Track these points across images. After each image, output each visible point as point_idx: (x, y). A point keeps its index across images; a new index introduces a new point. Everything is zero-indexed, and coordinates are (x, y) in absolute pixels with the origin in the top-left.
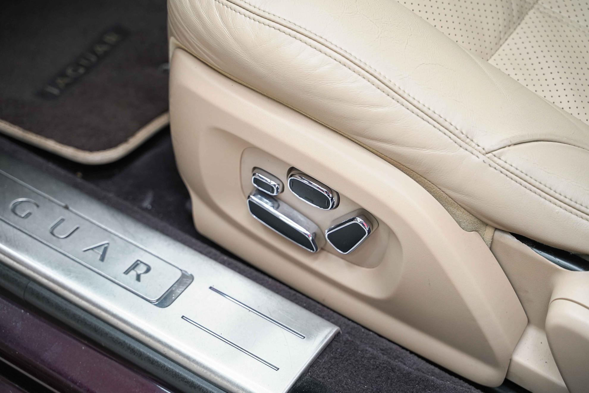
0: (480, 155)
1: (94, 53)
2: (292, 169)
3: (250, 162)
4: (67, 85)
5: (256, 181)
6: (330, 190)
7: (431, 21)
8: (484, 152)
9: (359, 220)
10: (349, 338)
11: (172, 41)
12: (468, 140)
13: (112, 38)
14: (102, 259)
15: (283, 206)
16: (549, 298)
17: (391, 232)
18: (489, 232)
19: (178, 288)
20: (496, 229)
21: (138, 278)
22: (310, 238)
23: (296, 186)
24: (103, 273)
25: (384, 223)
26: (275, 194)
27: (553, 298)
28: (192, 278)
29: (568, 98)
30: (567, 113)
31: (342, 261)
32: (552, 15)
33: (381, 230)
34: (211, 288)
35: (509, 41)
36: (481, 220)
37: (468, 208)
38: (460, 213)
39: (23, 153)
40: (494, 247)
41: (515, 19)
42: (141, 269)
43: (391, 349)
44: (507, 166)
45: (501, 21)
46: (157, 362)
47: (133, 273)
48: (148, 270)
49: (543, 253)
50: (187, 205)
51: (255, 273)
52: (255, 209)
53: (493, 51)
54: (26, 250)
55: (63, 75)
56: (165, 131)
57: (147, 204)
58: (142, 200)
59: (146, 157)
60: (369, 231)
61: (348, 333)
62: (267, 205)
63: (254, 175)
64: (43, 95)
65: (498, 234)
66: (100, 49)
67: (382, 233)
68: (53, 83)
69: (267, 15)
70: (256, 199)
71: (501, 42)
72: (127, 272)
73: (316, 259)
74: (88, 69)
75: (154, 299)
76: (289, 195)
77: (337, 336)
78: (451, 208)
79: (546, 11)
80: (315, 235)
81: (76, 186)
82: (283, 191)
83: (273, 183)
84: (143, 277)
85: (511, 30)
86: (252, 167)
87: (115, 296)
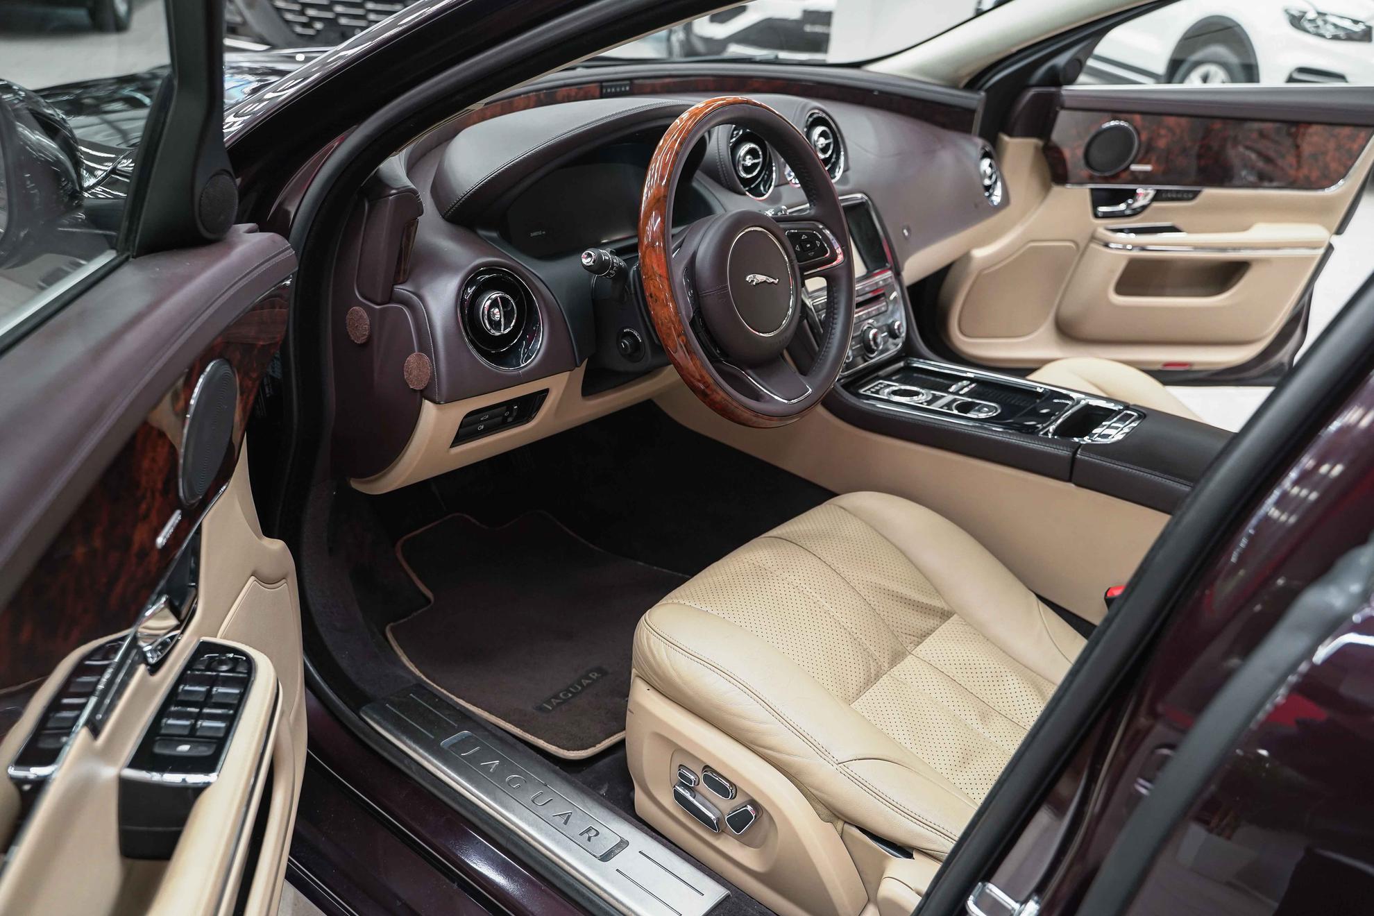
0: (834, 765)
1: (581, 685)
2: (707, 767)
3: (678, 760)
4: (558, 704)
5: (681, 775)
6: (731, 784)
7: (811, 673)
8: (837, 762)
9: (749, 808)
10: (737, 901)
11: (634, 671)
12: (826, 753)
13: (594, 676)
14: (566, 823)
15: (698, 796)
16: (882, 875)
17: (771, 818)
18: (840, 824)
19: (617, 849)
20: (845, 822)
21: (589, 839)
22: (715, 822)
23: (707, 779)
24: (564, 833)
25: (767, 811)
26: (693, 785)
27: (884, 876)
28: (627, 843)
29: (904, 732)
30: (903, 746)
31: (736, 842)
32: (900, 680)
33: (765, 817)
34: (640, 852)
35: (867, 694)
36: (835, 815)
37: (827, 805)
38: (819, 807)
39: (521, 746)
40: (844, 836)
41: (873, 679)
42: (593, 833)
43: (767, 913)
44: (853, 774)
45: (862, 680)
46: (594, 901)
47: (586, 835)
48: (598, 833)
49: (880, 845)
50: (632, 793)
51: (674, 847)
52: (678, 796)
53: (855, 699)
54: (512, 811)
55: (556, 697)
56: (622, 743)
57: (603, 792)
58: (600, 789)
59: (607, 760)
60: (755, 817)
61: (736, 897)
62: (687, 794)
63: (680, 770)
64: (541, 709)
65: (846, 826)
66: (585, 682)
67: (765, 818)
68: (549, 702)
69: (696, 655)
70: (680, 790)
71: (861, 694)
72: (581, 834)
73: (718, 839)
74: (574, 695)
75: (598, 855)
76: (703, 787)
77: (727, 897)
78: (813, 803)
79: (896, 677)
80: (718, 819)
81: (555, 772)
82: (698, 784)
83: (692, 777)
84: (592, 839)
85: (869, 687)
86: (679, 765)
87: (571, 850)
